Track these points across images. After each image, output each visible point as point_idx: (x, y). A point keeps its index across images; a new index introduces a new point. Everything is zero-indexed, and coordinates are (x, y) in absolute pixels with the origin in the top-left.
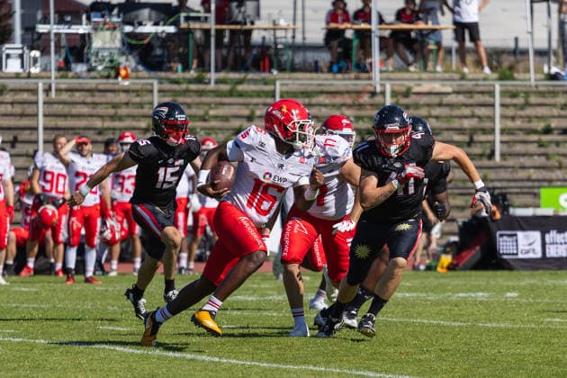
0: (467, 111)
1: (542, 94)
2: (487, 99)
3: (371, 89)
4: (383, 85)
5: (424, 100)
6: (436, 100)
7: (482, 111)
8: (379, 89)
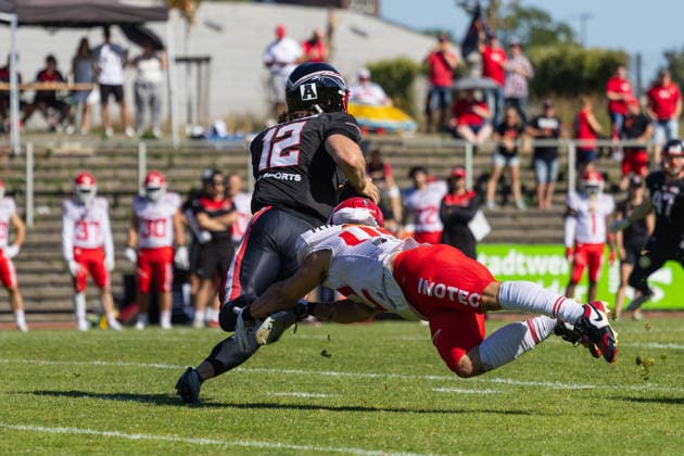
0: (109, 173)
1: (186, 156)
2: (129, 160)
3: (9, 151)
4: (24, 147)
5: (64, 162)
6: (76, 162)
7: (125, 173)
8: (17, 150)
